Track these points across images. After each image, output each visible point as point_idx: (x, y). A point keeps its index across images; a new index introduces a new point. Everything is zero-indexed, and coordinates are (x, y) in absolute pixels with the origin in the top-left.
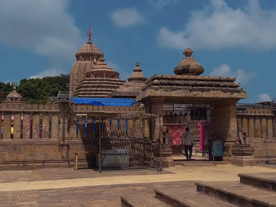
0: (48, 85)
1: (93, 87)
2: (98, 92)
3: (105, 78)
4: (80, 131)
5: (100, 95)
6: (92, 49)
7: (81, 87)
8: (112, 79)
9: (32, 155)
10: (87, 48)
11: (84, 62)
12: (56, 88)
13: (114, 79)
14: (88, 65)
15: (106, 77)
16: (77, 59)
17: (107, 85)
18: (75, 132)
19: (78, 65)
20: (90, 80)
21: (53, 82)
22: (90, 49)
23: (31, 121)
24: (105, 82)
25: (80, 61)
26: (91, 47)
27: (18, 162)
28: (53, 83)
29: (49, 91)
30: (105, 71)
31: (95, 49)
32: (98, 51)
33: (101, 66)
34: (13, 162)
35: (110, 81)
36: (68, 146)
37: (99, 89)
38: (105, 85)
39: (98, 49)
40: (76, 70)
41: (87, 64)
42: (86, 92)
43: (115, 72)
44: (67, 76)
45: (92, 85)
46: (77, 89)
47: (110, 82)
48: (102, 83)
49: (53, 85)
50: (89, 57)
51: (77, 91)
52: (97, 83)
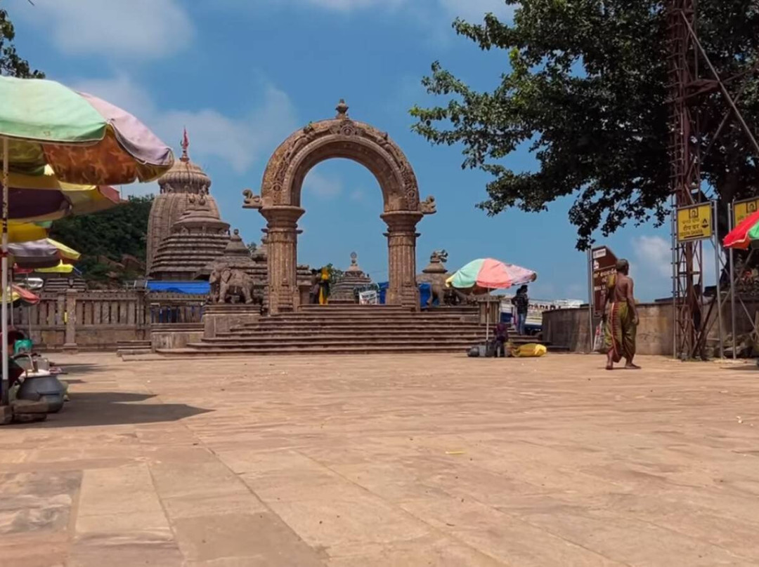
0: (103, 223)
1: (185, 248)
2: (192, 257)
3: (204, 235)
4: (157, 317)
5: (195, 262)
6: (188, 172)
7: (166, 249)
8: (216, 235)
9: (111, 339)
10: (178, 170)
11: (173, 194)
12: (120, 230)
13: (219, 235)
14: (181, 200)
15: (207, 232)
16: (161, 188)
17: (208, 245)
18: (151, 319)
19: (162, 200)
20: (180, 237)
21: (112, 216)
22: (185, 172)
23: (110, 308)
24: (204, 240)
25: (166, 194)
26: (187, 168)
27: (99, 345)
28: (112, 219)
29: (103, 236)
30: (204, 222)
31: (193, 170)
32: (199, 176)
33: (199, 213)
34: (95, 345)
35: (214, 238)
36: (144, 331)
37: (195, 252)
38: (204, 245)
39: (199, 171)
40: (159, 209)
41: (179, 198)
42: (174, 257)
43: (221, 223)
44: (142, 201)
45: (183, 245)
46: (159, 251)
47: (213, 240)
48: (200, 242)
49: (112, 222)
50: (182, 187)
51: (158, 254)
52: (192, 242)
